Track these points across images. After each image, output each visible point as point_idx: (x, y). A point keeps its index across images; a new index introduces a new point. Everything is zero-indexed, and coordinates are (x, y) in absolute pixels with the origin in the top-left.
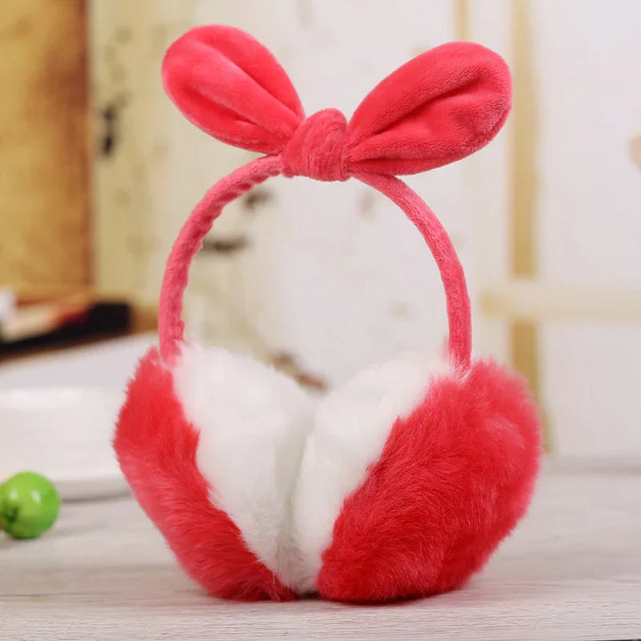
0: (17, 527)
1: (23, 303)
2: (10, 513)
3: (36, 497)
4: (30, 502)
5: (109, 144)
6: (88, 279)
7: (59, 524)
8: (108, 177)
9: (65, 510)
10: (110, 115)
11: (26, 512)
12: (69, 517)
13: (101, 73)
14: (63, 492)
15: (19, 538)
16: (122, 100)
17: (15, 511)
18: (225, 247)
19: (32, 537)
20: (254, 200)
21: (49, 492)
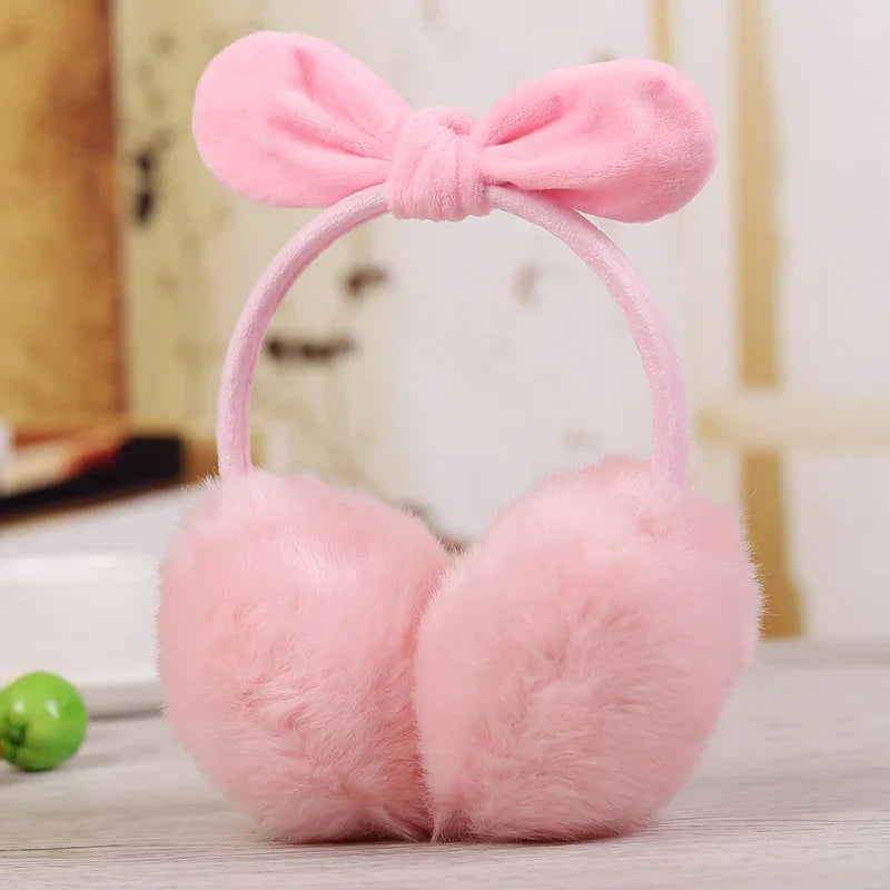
0: (25, 753)
1: (23, 440)
2: (16, 733)
3: (53, 709)
4: (44, 719)
5: (145, 205)
6: (119, 404)
7: (85, 750)
8: (144, 251)
9: (94, 729)
11: (39, 731)
13: (132, 98)
14: (92, 704)
15: (28, 769)
16: (164, 139)
17: (23, 729)
18: (318, 352)
19: (47, 769)
20: (359, 282)
21: (72, 701)
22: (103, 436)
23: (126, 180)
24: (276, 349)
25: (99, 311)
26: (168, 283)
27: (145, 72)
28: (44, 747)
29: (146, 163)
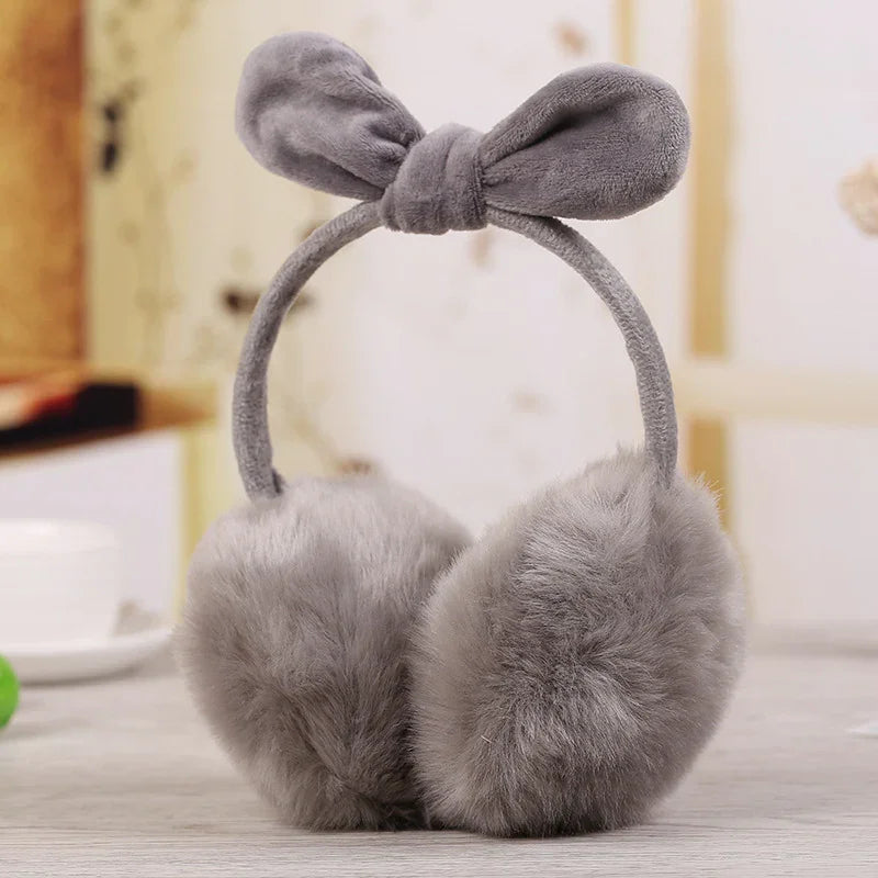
5: (110, 155)
6: (78, 351)
8: (107, 200)
9: (26, 696)
13: (101, 51)
16: (131, 91)
22: (61, 381)
23: (93, 130)
25: (62, 258)
26: (130, 234)
27: (115, 25)
29: (112, 113)
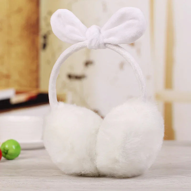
0: (8, 156)
1: (18, 93)
2: (6, 152)
3: (14, 147)
4: (12, 149)
5: (45, 46)
6: (37, 86)
7: (20, 156)
8: (44, 55)
9: (22, 152)
10: (45, 37)
11: (10, 151)
12: (23, 154)
13: (43, 24)
14: (22, 147)
15: (8, 159)
16: (49, 33)
17: (7, 151)
18: (78, 78)
19: (12, 159)
20: (88, 64)
21: (18, 146)
22: (34, 93)
23: (41, 41)
24: (70, 77)
28: (11, 155)
